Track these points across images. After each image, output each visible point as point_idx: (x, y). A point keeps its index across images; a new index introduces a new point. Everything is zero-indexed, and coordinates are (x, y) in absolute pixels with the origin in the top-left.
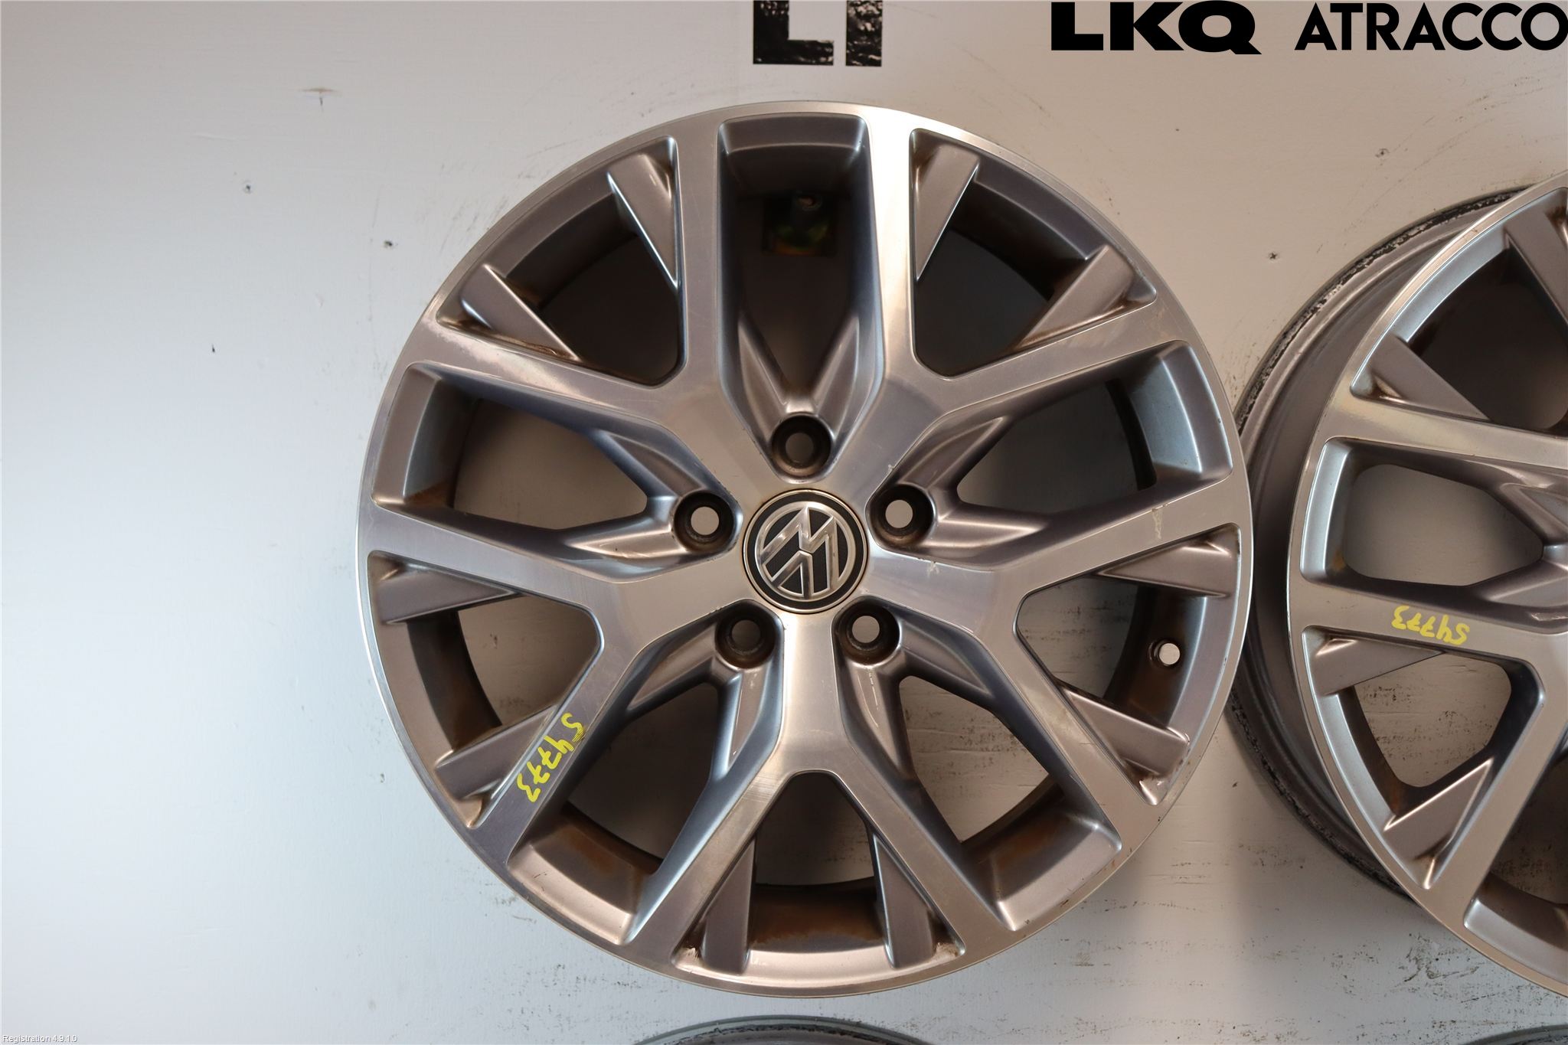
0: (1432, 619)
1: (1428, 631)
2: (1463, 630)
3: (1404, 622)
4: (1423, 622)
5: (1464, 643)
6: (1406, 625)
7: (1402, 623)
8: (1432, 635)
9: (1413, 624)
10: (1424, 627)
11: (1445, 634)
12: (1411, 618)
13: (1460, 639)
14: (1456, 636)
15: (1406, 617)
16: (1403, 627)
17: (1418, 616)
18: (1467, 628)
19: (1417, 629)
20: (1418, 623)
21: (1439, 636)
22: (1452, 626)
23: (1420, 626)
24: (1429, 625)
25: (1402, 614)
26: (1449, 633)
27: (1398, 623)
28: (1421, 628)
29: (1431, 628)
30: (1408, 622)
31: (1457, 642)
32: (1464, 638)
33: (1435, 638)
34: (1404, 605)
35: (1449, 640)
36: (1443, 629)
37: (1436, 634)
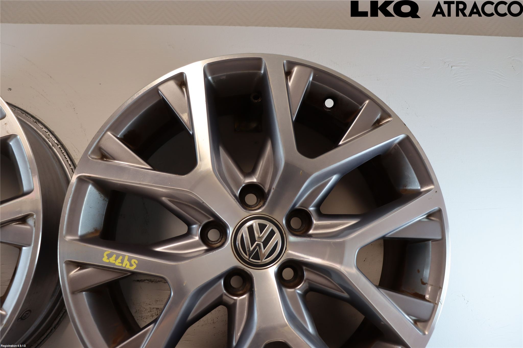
0: (121, 257)
1: (119, 263)
2: (135, 262)
3: (108, 259)
4: (116, 258)
5: (135, 269)
6: (109, 260)
7: (107, 259)
8: (120, 265)
9: (112, 260)
11: (126, 265)
12: (111, 257)
13: (134, 266)
14: (131, 265)
15: (109, 256)
16: (107, 261)
17: (115, 256)
18: (137, 262)
19: (114, 262)
20: (114, 259)
21: (124, 265)
22: (130, 259)
23: (115, 260)
24: (119, 260)
25: (107, 255)
26: (128, 264)
27: (105, 259)
28: (116, 261)
29: (120, 261)
30: (110, 259)
31: (132, 268)
32: (135, 266)
33: (122, 266)
34: (108, 251)
35: (128, 267)
36: (126, 262)
37: (122, 264)
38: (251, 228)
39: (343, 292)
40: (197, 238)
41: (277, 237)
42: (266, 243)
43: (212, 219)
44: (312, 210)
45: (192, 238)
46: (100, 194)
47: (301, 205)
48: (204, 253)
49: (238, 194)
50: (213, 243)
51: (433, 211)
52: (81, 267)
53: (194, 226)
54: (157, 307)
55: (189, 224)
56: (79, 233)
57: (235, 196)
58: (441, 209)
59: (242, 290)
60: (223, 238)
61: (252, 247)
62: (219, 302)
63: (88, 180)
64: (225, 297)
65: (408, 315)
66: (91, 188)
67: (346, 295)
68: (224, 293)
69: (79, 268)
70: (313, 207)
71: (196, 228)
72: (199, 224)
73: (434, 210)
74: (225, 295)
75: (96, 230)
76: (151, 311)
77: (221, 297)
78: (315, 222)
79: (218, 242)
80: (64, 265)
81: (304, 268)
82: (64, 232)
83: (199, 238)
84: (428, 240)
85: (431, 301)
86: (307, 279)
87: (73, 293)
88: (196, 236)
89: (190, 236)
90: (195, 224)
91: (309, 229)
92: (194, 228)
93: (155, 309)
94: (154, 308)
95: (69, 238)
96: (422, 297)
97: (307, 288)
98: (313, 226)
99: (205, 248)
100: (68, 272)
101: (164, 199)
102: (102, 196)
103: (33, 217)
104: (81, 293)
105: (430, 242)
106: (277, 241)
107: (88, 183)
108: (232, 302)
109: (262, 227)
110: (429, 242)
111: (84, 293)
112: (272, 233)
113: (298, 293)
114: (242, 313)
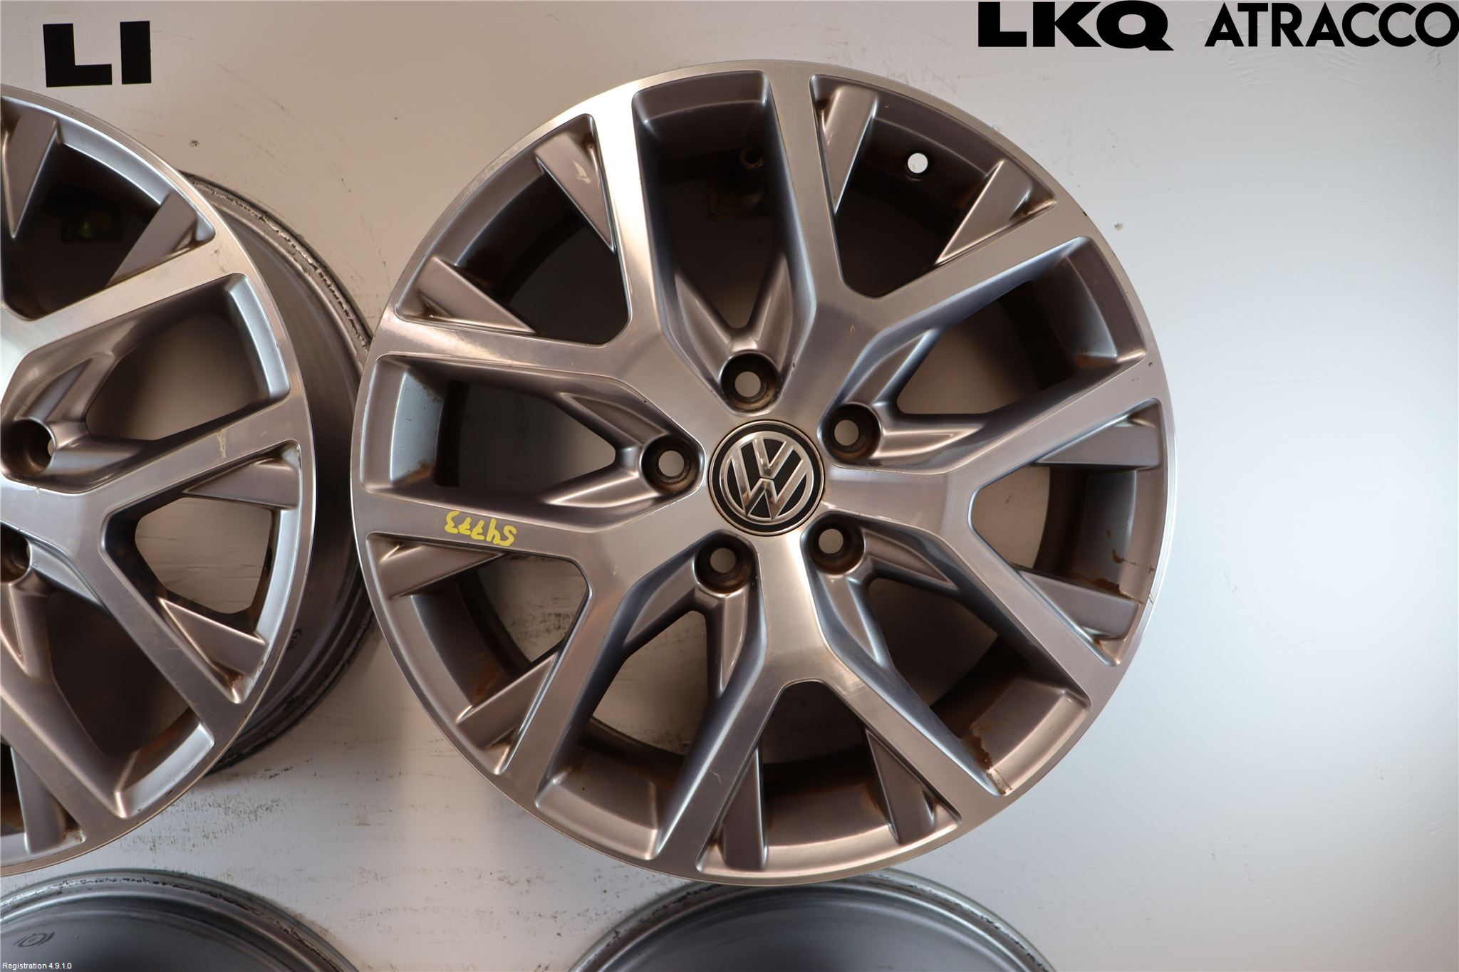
0: (481, 523)
1: (478, 534)
2: (510, 532)
3: (456, 526)
4: (473, 526)
5: (512, 545)
6: (458, 529)
7: (454, 527)
8: (482, 538)
9: (464, 528)
10: (474, 530)
11: (494, 537)
12: (462, 522)
13: (509, 540)
14: (504, 538)
15: (458, 521)
16: (455, 531)
17: (468, 520)
18: (514, 531)
19: (468, 533)
20: (469, 527)
21: (489, 539)
22: (500, 527)
23: (471, 530)
24: (479, 529)
25: (453, 519)
26: (498, 536)
27: (450, 528)
28: (471, 532)
29: (481, 531)
30: (460, 527)
31: (506, 544)
32: (511, 539)
33: (485, 541)
34: (455, 510)
35: (498, 542)
36: (492, 531)
37: (486, 537)
38: (748, 451)
39: (945, 580)
40: (636, 475)
41: (804, 468)
42: (780, 481)
43: (665, 433)
44: (880, 408)
45: (625, 474)
46: (425, 388)
47: (855, 398)
48: (652, 506)
49: (718, 377)
50: (670, 481)
51: (1143, 407)
52: (402, 546)
53: (629, 449)
54: (557, 611)
55: (618, 445)
56: (392, 477)
57: (711, 381)
58: (1160, 400)
59: (734, 578)
60: (691, 471)
61: (751, 490)
62: (688, 605)
63: (399, 364)
64: (698, 594)
65: (1082, 624)
66: (407, 379)
67: (950, 585)
68: (697, 586)
69: (397, 547)
70: (880, 400)
71: (633, 454)
72: (640, 444)
73: (1145, 403)
74: (700, 590)
75: (424, 466)
76: (544, 621)
77: (692, 593)
78: (885, 433)
79: (681, 478)
80: (367, 543)
81: (864, 530)
82: (361, 476)
83: (640, 474)
84: (1131, 468)
85: (1132, 597)
86: (870, 553)
87: (390, 597)
88: (634, 470)
89: (621, 469)
90: (630, 444)
91: (872, 448)
92: (629, 452)
93: (554, 616)
94: (550, 614)
95: (371, 488)
96: (1113, 589)
97: (869, 571)
98: (881, 443)
99: (654, 494)
100: (378, 556)
101: (564, 396)
102: (431, 392)
103: (296, 448)
104: (406, 597)
105: (1135, 472)
106: (805, 476)
107: (402, 370)
108: (714, 603)
109: (772, 447)
110: (1131, 472)
111: (412, 597)
112: (794, 459)
113: (852, 584)
114: (735, 626)
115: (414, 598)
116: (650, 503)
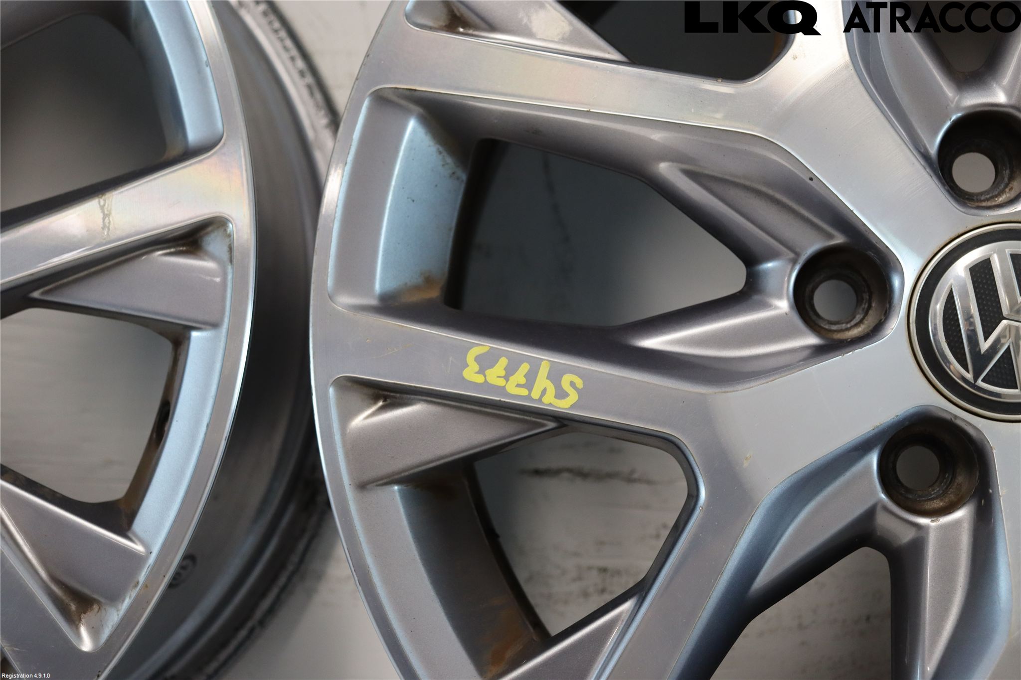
0: (525, 368)
1: (518, 386)
2: (572, 384)
3: (481, 371)
4: (510, 372)
5: (573, 406)
6: (485, 376)
7: (477, 373)
8: (524, 392)
9: (495, 376)
10: (511, 378)
11: (544, 392)
12: (491, 366)
13: (568, 399)
14: (561, 394)
15: (485, 362)
16: (479, 379)
17: (503, 362)
18: (579, 383)
19: (501, 382)
20: (503, 373)
21: (535, 395)
22: (555, 376)
23: (507, 378)
24: (519, 377)
25: (478, 359)
26: (551, 390)
27: (471, 373)
28: (507, 380)
29: (523, 381)
30: (488, 372)
31: (564, 406)
32: (573, 397)
33: (528, 397)
34: (480, 346)
35: (552, 402)
36: (542, 382)
37: (530, 390)
38: (982, 273)
40: (783, 305)
43: (839, 239)
45: (766, 306)
46: (440, 153)
48: (810, 358)
49: (933, 149)
50: (834, 327)
52: (389, 401)
53: (770, 265)
55: (751, 258)
56: (378, 287)
60: (871, 312)
61: (986, 339)
62: (860, 536)
63: (403, 102)
64: (883, 521)
66: (414, 131)
68: (881, 500)
69: (380, 403)
71: (780, 273)
72: (792, 255)
74: (886, 509)
77: (870, 515)
79: (853, 323)
80: (331, 391)
82: (330, 282)
83: (791, 307)
87: (362, 486)
88: (780, 297)
89: (756, 297)
90: (772, 255)
92: (768, 269)
95: (345, 300)
99: (813, 340)
100: (346, 417)
101: (665, 169)
102: (449, 160)
103: (225, 230)
104: (388, 489)
107: (408, 112)
108: (905, 536)
111: (396, 488)
114: (946, 575)
115: (400, 491)
116: (806, 353)
